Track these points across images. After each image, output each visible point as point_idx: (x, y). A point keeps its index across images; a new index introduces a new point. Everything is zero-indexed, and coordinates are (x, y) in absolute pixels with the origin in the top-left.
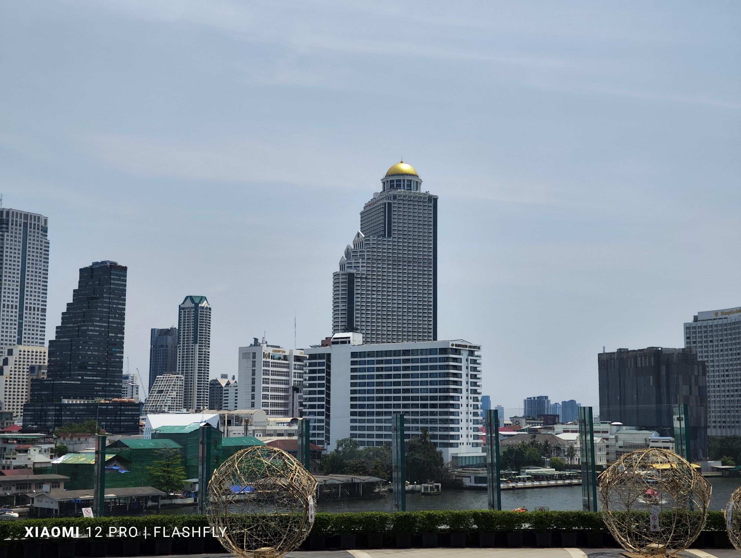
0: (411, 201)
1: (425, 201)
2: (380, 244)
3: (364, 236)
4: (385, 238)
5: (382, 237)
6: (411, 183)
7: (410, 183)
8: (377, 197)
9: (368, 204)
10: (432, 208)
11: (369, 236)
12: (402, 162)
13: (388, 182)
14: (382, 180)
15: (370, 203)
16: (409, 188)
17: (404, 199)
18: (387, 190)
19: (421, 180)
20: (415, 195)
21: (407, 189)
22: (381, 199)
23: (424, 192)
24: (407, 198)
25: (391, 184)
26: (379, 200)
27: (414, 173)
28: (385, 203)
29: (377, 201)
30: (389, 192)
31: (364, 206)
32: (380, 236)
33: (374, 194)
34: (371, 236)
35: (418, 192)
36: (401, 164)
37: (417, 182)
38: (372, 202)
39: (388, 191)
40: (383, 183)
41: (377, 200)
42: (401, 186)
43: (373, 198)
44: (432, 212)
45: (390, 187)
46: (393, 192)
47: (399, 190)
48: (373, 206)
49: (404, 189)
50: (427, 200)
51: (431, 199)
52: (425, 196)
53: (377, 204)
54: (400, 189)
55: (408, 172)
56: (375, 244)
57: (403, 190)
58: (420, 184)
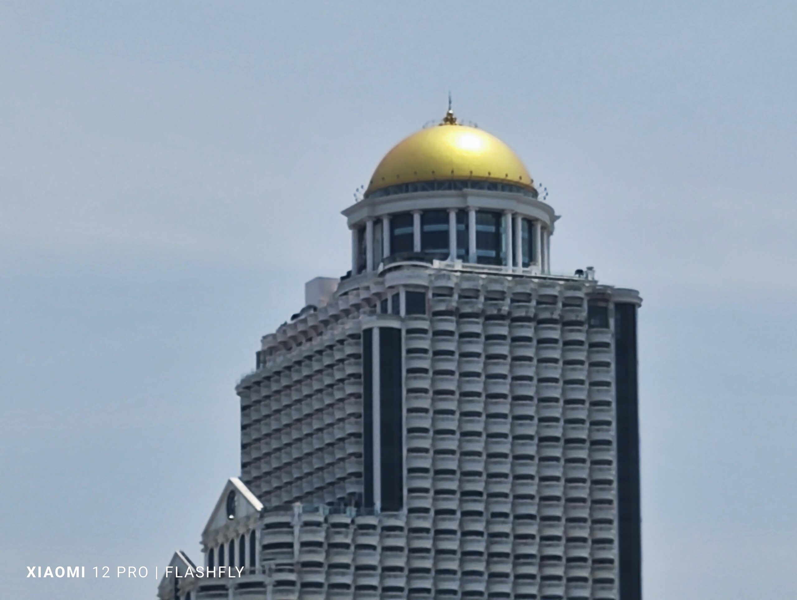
0: (502, 317)
1: (573, 317)
2: (347, 546)
3: (259, 506)
4: (371, 513)
5: (352, 510)
6: (498, 224)
7: (492, 229)
8: (322, 302)
9: (280, 339)
10: (609, 357)
11: (287, 507)
12: (450, 120)
13: (378, 221)
14: (346, 212)
15: (290, 333)
16: (493, 254)
17: (467, 309)
18: (375, 267)
19: (549, 210)
20: (519, 289)
21: (481, 260)
22: (347, 312)
23: (570, 273)
24: (479, 304)
25: (398, 232)
26: (336, 318)
27: (513, 177)
28: (368, 332)
29: (326, 323)
30: (388, 276)
31: (259, 348)
32: (345, 502)
33: (308, 285)
34: (298, 507)
35: (535, 270)
36: (449, 127)
37: (530, 223)
38: (301, 328)
39: (381, 268)
40: (352, 226)
41: (322, 317)
42: (446, 244)
43: (303, 305)
44: (610, 375)
45: (393, 250)
46: (405, 272)
47: (437, 264)
48: (306, 349)
49: (465, 257)
50: (583, 315)
51: (606, 309)
52: (570, 293)
53: (327, 338)
54: (444, 257)
55: (481, 172)
56: (320, 544)
57: (459, 265)
58: (548, 230)
